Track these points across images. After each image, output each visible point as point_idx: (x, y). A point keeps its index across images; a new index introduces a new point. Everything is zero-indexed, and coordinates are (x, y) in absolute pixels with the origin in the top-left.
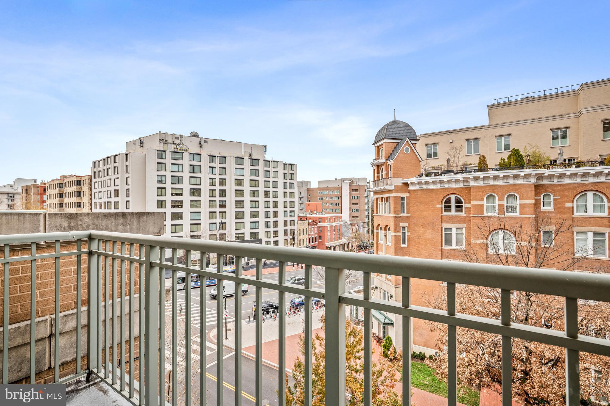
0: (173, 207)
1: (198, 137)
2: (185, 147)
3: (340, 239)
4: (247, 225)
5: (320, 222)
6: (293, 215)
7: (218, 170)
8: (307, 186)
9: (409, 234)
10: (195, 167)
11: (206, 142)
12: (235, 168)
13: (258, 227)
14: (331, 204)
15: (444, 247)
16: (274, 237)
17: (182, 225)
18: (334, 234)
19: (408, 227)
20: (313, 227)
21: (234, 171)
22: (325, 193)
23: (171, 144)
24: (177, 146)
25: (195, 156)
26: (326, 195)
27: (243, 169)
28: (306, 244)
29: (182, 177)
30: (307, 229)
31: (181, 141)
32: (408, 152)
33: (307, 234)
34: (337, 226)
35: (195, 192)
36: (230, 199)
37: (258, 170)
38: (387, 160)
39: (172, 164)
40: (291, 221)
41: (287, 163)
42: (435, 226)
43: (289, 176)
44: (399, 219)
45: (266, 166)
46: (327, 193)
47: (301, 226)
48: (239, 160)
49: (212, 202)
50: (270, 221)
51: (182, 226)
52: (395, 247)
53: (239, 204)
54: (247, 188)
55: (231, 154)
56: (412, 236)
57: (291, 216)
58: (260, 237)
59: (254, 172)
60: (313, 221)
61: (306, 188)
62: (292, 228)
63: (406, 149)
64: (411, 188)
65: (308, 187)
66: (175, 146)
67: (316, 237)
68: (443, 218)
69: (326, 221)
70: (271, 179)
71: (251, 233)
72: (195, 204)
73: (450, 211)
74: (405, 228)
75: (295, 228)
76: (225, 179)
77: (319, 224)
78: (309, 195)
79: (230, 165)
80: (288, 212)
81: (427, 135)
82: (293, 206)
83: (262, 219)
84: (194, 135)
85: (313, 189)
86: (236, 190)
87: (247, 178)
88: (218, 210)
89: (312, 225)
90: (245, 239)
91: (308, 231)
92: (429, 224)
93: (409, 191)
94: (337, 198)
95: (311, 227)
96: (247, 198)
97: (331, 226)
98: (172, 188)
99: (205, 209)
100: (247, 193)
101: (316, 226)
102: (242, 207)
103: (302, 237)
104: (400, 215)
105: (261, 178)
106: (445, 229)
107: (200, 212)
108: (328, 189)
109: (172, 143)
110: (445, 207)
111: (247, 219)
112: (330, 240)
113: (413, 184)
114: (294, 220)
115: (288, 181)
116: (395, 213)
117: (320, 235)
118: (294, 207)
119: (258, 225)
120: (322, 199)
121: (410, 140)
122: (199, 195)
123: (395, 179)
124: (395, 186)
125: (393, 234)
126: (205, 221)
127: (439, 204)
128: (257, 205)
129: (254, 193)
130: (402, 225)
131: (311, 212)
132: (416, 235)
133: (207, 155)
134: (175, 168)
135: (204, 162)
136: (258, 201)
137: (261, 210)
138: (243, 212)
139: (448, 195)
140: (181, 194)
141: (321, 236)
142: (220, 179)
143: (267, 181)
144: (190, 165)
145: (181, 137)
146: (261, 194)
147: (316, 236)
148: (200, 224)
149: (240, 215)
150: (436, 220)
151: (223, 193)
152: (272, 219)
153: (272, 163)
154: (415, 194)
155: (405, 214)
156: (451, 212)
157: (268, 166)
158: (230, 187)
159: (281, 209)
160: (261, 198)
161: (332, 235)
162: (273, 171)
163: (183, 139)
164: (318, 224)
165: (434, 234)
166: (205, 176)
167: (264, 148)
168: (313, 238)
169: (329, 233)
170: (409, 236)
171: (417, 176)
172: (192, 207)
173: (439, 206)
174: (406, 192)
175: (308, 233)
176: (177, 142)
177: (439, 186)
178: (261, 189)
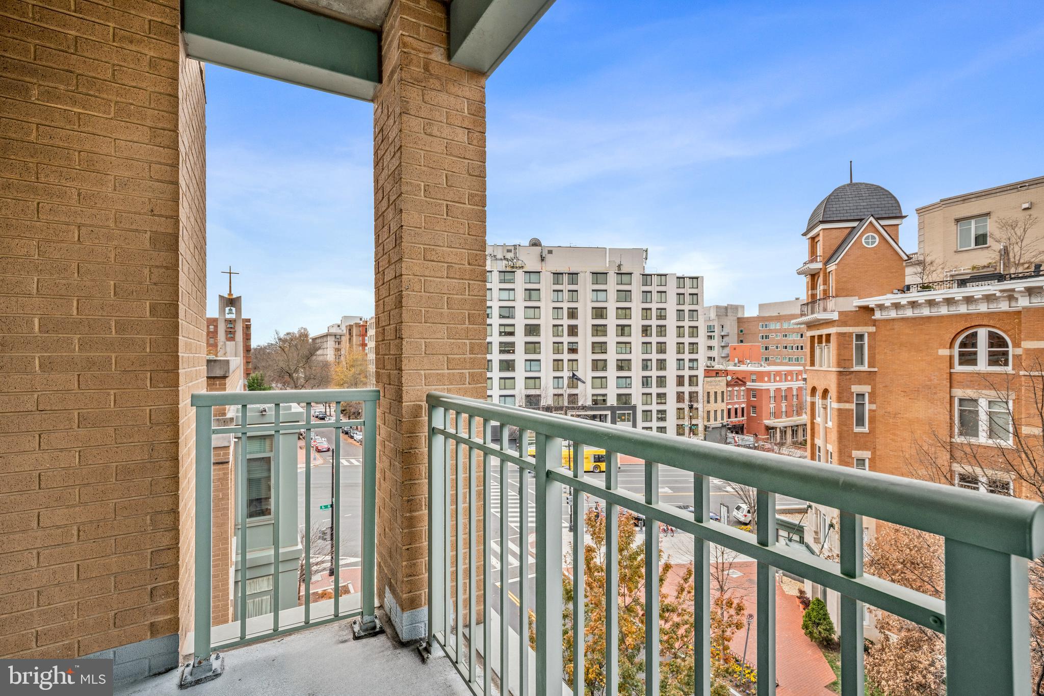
0: (501, 352)
1: (540, 245)
2: (520, 262)
3: (799, 414)
4: (612, 382)
5: (753, 381)
6: (695, 366)
7: (566, 295)
8: (737, 313)
9: (874, 407)
10: (532, 292)
11: (550, 252)
12: (593, 290)
13: (630, 386)
14: (786, 347)
15: (958, 439)
16: (657, 403)
17: (514, 378)
18: (783, 405)
19: (872, 395)
20: (736, 388)
21: (590, 295)
22: (773, 326)
23: (501, 259)
24: (510, 263)
25: (532, 275)
26: (776, 331)
27: (606, 291)
28: (722, 419)
29: (514, 307)
30: (723, 392)
31: (515, 253)
32: (873, 243)
33: (723, 401)
34: (790, 389)
35: (532, 330)
36: (585, 339)
37: (630, 291)
38: (826, 263)
39: (500, 289)
40: (690, 377)
41: (685, 276)
42: (935, 393)
43: (688, 298)
44: (848, 377)
45: (645, 284)
46: (778, 327)
47: (710, 387)
48: (601, 277)
49: (556, 345)
50: (651, 377)
51: (513, 380)
52: (838, 431)
53: (600, 347)
54: (611, 321)
55: (585, 268)
56: (880, 412)
57: (691, 368)
58: (633, 403)
59: (625, 295)
60: (737, 378)
61: (735, 318)
62: (693, 389)
63: (867, 238)
64: (878, 315)
65: (740, 315)
66: (507, 262)
67: (743, 409)
68: (954, 377)
69: (766, 379)
70: (654, 306)
71: (619, 396)
72: (533, 347)
73: (974, 362)
74: (863, 395)
75: (699, 389)
76: (577, 308)
77: (750, 385)
78: (741, 331)
79: (585, 285)
80: (687, 362)
81: (959, 199)
82: (695, 351)
83: (636, 373)
84: (535, 243)
85: (749, 320)
86: (593, 325)
87: (612, 306)
88: (566, 356)
89: (734, 385)
90: (609, 404)
91: (725, 396)
92: (920, 389)
93: (874, 323)
94: (799, 335)
95: (733, 390)
96: (612, 338)
97: (778, 390)
98: (500, 325)
99: (546, 355)
100: (612, 330)
101: (743, 388)
102: (602, 353)
103: (712, 406)
104: (852, 370)
105: (636, 305)
106: (961, 400)
107: (539, 360)
108: (779, 318)
109: (503, 258)
110: (961, 354)
111: (612, 373)
112: (777, 415)
113: (881, 307)
114: (697, 376)
115: (686, 308)
116: (839, 365)
117: (753, 404)
118: (697, 353)
119: (630, 383)
120: (767, 337)
121: (877, 219)
122: (538, 334)
123: (840, 299)
124: (841, 313)
125: (835, 405)
126: (546, 374)
127: (944, 347)
128: (628, 350)
129: (623, 330)
130: (856, 389)
131: (739, 362)
132: (889, 409)
133: (550, 273)
134: (505, 295)
135: (546, 284)
136: (630, 343)
137: (636, 356)
138: (606, 360)
139: (967, 329)
140: (512, 334)
141: (754, 407)
142: (568, 308)
143: (647, 309)
144: (526, 290)
145: (515, 249)
146: (636, 330)
147: (743, 405)
148: (539, 378)
149: (600, 364)
150: (936, 381)
151: (573, 330)
152: (654, 373)
153: (655, 279)
154: (888, 327)
155: (865, 368)
156: (976, 365)
157: (649, 283)
158: (585, 321)
159: (671, 357)
160: (636, 338)
161: (778, 407)
162: (658, 292)
163: (517, 250)
164: (748, 383)
165: (932, 410)
166: (546, 304)
167: (645, 253)
168: (736, 409)
169: (772, 401)
170: (874, 411)
171: (896, 291)
172: (528, 352)
173: (944, 352)
174: (866, 325)
175: (725, 400)
176: (510, 256)
177: (944, 311)
178: (636, 322)
